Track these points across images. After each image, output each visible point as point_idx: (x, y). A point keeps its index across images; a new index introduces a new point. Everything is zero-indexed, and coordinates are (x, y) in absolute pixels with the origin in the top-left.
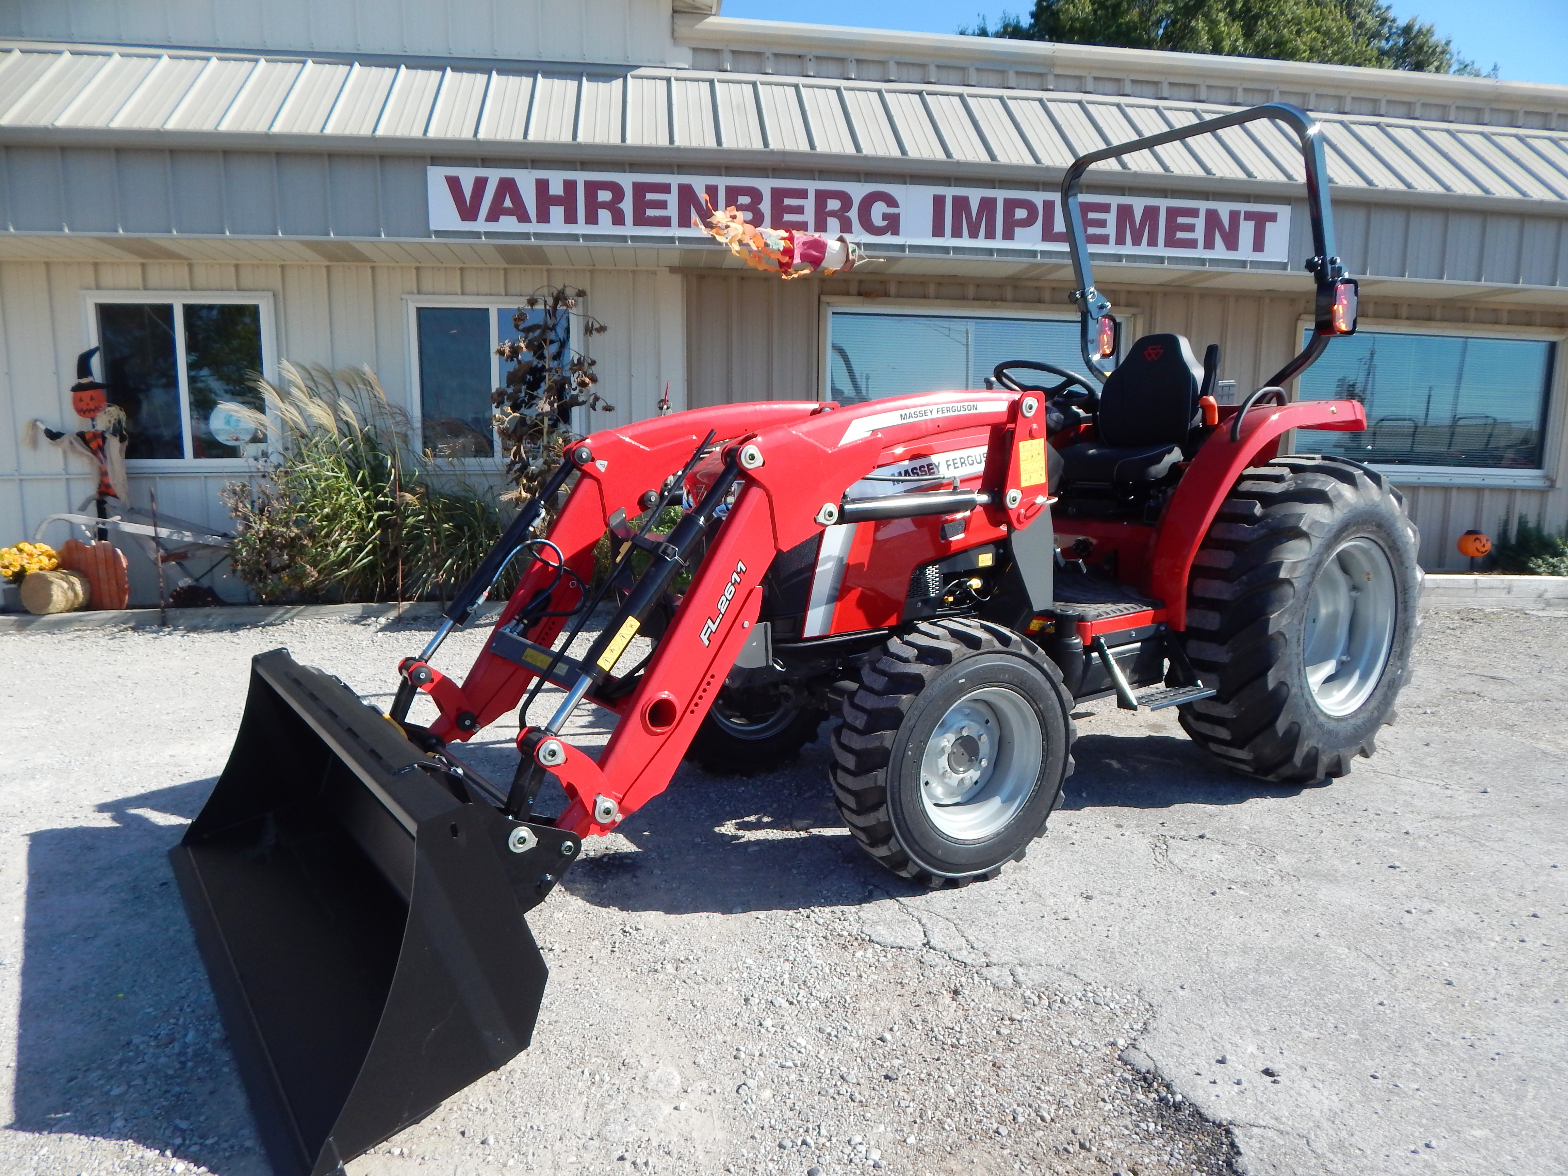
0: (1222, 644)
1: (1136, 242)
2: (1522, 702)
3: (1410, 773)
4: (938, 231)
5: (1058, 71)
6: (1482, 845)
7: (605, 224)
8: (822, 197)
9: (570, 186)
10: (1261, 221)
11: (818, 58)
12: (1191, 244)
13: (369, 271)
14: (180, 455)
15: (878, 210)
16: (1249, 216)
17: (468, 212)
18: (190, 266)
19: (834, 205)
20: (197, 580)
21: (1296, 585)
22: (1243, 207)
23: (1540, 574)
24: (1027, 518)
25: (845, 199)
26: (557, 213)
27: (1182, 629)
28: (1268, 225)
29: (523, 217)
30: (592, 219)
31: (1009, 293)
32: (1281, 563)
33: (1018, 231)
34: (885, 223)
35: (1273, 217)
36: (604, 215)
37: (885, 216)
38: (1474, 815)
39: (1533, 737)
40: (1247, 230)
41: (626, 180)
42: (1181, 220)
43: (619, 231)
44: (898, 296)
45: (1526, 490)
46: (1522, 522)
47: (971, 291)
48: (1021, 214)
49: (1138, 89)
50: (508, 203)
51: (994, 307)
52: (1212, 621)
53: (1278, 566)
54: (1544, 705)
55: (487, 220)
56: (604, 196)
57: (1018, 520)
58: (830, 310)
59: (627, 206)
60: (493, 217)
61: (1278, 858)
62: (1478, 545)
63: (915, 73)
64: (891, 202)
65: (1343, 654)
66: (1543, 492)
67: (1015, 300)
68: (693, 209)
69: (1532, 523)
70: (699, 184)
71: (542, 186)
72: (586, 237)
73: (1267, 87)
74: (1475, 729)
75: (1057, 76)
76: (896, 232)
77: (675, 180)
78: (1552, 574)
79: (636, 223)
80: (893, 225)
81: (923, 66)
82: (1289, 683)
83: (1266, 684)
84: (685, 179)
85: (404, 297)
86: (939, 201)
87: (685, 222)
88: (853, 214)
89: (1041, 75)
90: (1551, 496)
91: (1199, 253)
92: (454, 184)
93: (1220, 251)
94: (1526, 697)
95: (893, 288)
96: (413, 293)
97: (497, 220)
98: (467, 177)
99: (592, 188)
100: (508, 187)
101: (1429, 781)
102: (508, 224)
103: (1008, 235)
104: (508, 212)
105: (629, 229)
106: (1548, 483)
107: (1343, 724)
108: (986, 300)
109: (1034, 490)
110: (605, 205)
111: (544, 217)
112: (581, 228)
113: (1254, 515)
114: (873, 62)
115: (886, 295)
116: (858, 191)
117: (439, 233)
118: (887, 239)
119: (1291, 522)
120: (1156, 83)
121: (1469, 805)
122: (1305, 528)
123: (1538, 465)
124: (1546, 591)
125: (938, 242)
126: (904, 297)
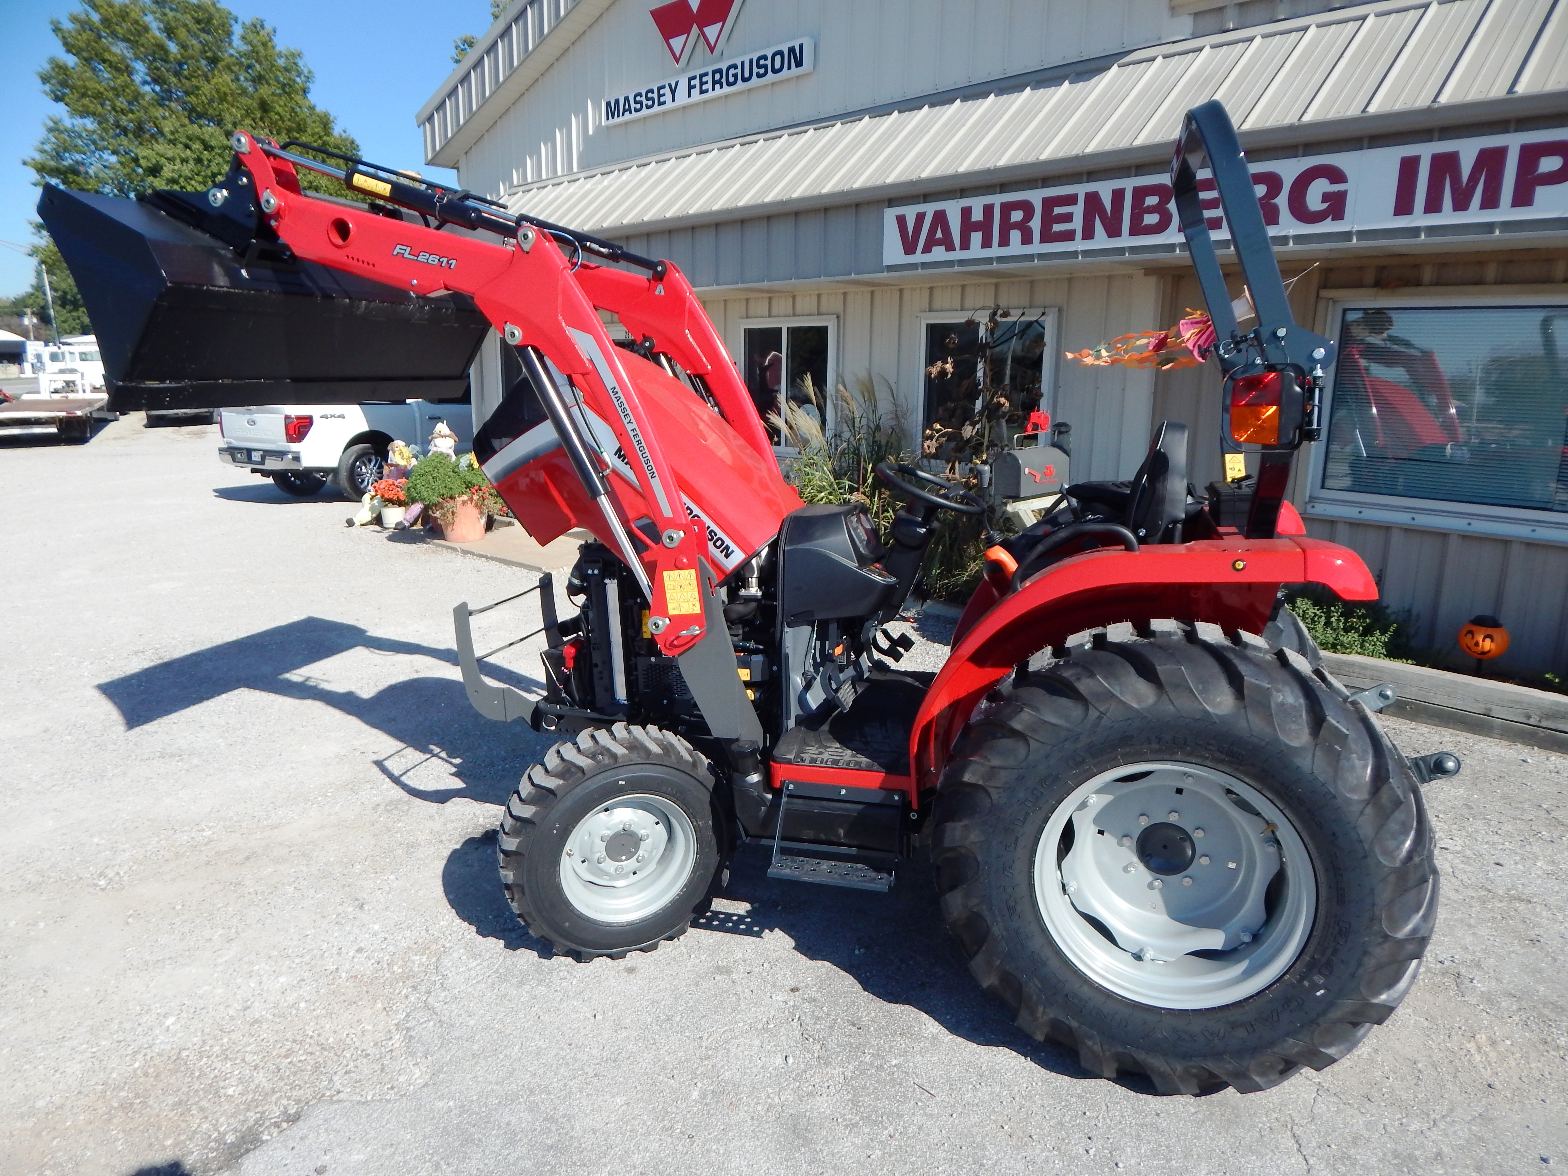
4: (1403, 206)
7: (1015, 243)
9: (988, 210)
13: (898, 293)
15: (1318, 189)
17: (909, 247)
18: (794, 297)
25: (1273, 182)
26: (976, 238)
29: (950, 247)
30: (1004, 241)
33: (1541, 190)
34: (1326, 205)
36: (1015, 236)
37: (1326, 197)
41: (1036, 197)
43: (1028, 250)
44: (1436, 283)
48: (1549, 164)
50: (939, 235)
55: (923, 252)
56: (1017, 216)
58: (1339, 306)
59: (1036, 224)
60: (927, 249)
64: (1335, 175)
68: (1097, 218)
70: (1105, 190)
71: (966, 212)
72: (1002, 259)
76: (1339, 216)
77: (1081, 190)
79: (1042, 241)
80: (1336, 206)
84: (1091, 187)
85: (919, 314)
86: (1409, 167)
87: (1088, 234)
88: (1282, 201)
92: (901, 221)
95: (1427, 274)
96: (926, 311)
97: (930, 251)
98: (910, 212)
99: (1007, 209)
100: (940, 218)
102: (939, 253)
103: (1523, 198)
104: (939, 243)
105: (1037, 247)
107: (1151, 1019)
110: (1016, 225)
111: (965, 245)
112: (995, 251)
115: (1418, 283)
116: (1291, 169)
117: (890, 268)
118: (1328, 226)
125: (1403, 222)
126: (1446, 284)
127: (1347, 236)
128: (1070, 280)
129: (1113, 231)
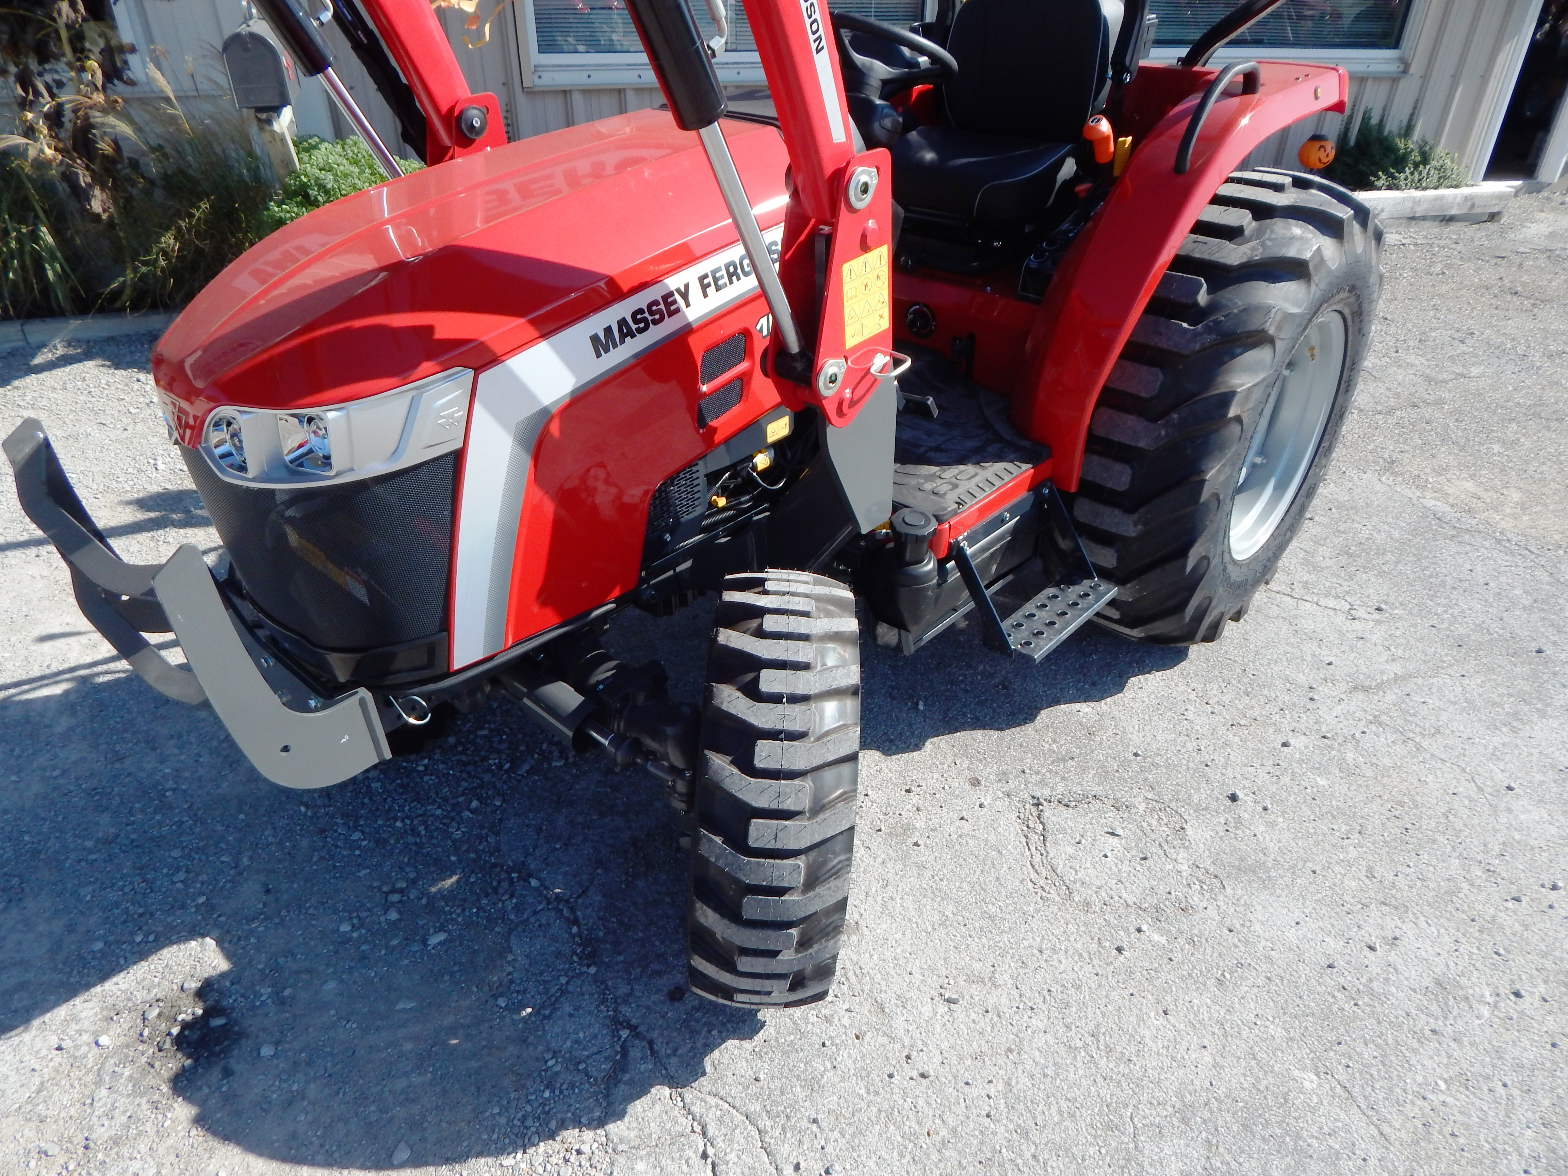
0: (1130, 511)
2: (1390, 412)
6: (1419, 747)
21: (1244, 418)
23: (1379, 189)
24: (853, 403)
27: (1073, 489)
32: (1231, 393)
38: (1396, 678)
39: (1417, 482)
45: (1378, 78)
46: (1366, 119)
52: (1119, 477)
53: (1226, 399)
54: (1413, 414)
57: (840, 412)
62: (1322, 154)
65: (1256, 453)
66: (1394, 80)
69: (1374, 121)
74: (1352, 473)
78: (1389, 188)
82: (1211, 556)
83: (1184, 566)
90: (1403, 84)
94: (1392, 402)
101: (1331, 603)
106: (1402, 67)
109: (868, 348)
113: (1196, 304)
119: (1254, 324)
121: (1386, 655)
122: (1272, 331)
124: (1382, 211)
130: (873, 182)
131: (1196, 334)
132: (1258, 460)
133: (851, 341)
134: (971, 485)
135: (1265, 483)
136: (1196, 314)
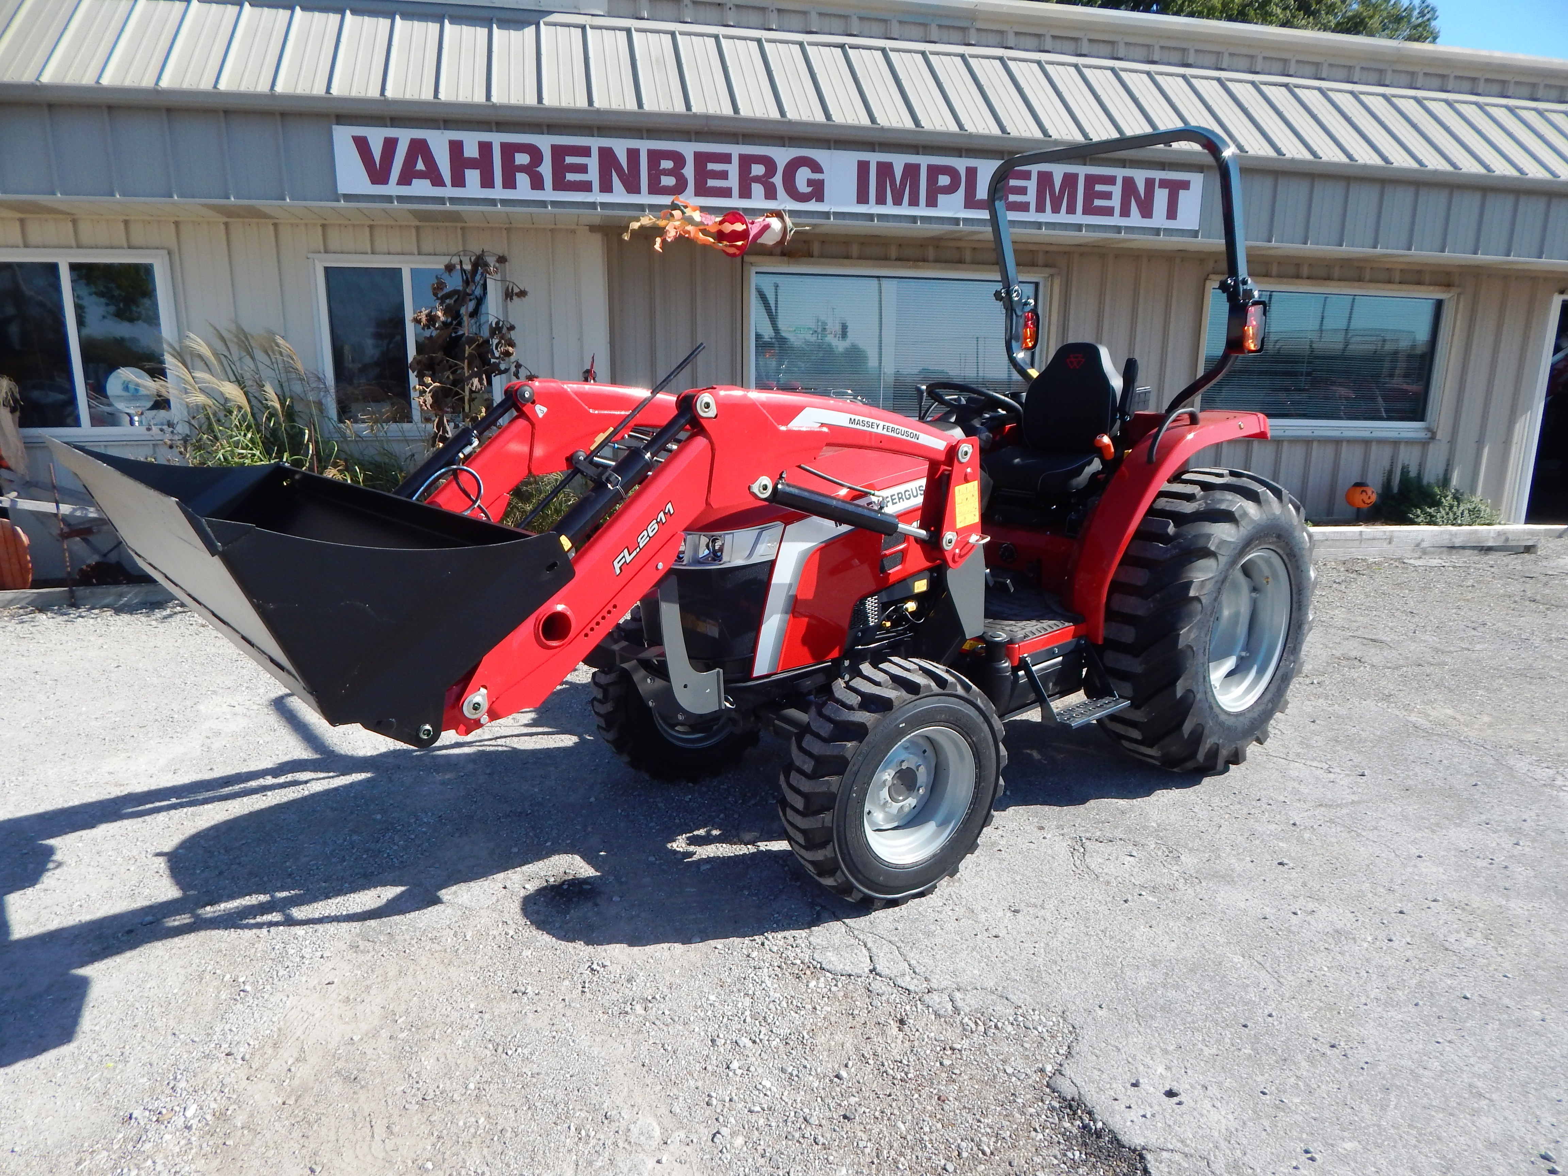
0: (1136, 656)
1: (1056, 210)
2: (1398, 668)
3: (1298, 755)
4: (862, 198)
5: (980, 25)
6: (1359, 835)
7: (523, 187)
8: (746, 162)
9: (485, 148)
10: (1175, 188)
11: (738, 6)
12: (1109, 211)
13: (271, 228)
14: (77, 423)
15: (803, 175)
16: (1164, 184)
17: (379, 175)
18: (74, 222)
19: (758, 170)
20: (105, 555)
21: (1204, 601)
22: (1158, 175)
23: (1419, 524)
24: (960, 556)
25: (769, 164)
26: (473, 176)
27: (1100, 642)
28: (1182, 192)
29: (438, 181)
30: (510, 183)
31: (931, 253)
32: (1191, 583)
33: (941, 198)
34: (810, 189)
35: (1185, 185)
36: (523, 179)
37: (810, 183)
38: (1353, 802)
39: (1406, 707)
40: (1161, 197)
41: (545, 143)
42: (1099, 188)
43: (538, 195)
44: (822, 256)
45: (1409, 442)
46: (1405, 471)
47: (893, 252)
48: (944, 180)
49: (1058, 44)
50: (420, 166)
51: (916, 267)
52: (1128, 635)
53: (1188, 585)
55: (399, 183)
56: (522, 159)
57: (954, 560)
58: (754, 270)
59: (546, 169)
60: (405, 179)
61: (1182, 857)
62: (1364, 497)
63: (837, 24)
64: (816, 167)
65: (1243, 650)
66: (1424, 444)
67: (937, 261)
68: (614, 173)
69: (1413, 474)
70: (620, 147)
71: (456, 148)
72: (504, 202)
73: (1184, 45)
75: (978, 30)
76: (820, 198)
77: (595, 143)
78: (1429, 524)
79: (555, 188)
80: (817, 191)
81: (845, 17)
82: (1195, 690)
83: (1175, 692)
84: (606, 142)
85: (310, 255)
86: (863, 167)
87: (606, 187)
88: (778, 180)
89: (963, 29)
90: (1432, 447)
91: (1116, 220)
92: (362, 144)
93: (1135, 219)
94: (1401, 662)
95: (816, 248)
96: (320, 252)
97: (410, 184)
98: (376, 137)
99: (509, 150)
100: (419, 148)
101: (1315, 764)
102: (421, 187)
103: (932, 202)
104: (421, 175)
105: (549, 194)
106: (1429, 435)
107: (1241, 719)
108: (908, 260)
110: (522, 169)
111: (459, 181)
112: (498, 192)
113: (1168, 534)
114: (794, 12)
115: (810, 255)
116: (782, 156)
117: (348, 197)
118: (812, 206)
119: (1201, 543)
120: (1076, 40)
121: (1349, 791)
122: (1213, 548)
123: (1422, 419)
124: (1423, 540)
125: (862, 209)
126: (827, 257)
127: (826, 215)
128: (508, 230)
129: (632, 187)
130: (970, 451)
131: (1167, 550)
132: (1243, 654)
133: (960, 524)
134: (1034, 629)
135: (1250, 668)
136: (1166, 539)
